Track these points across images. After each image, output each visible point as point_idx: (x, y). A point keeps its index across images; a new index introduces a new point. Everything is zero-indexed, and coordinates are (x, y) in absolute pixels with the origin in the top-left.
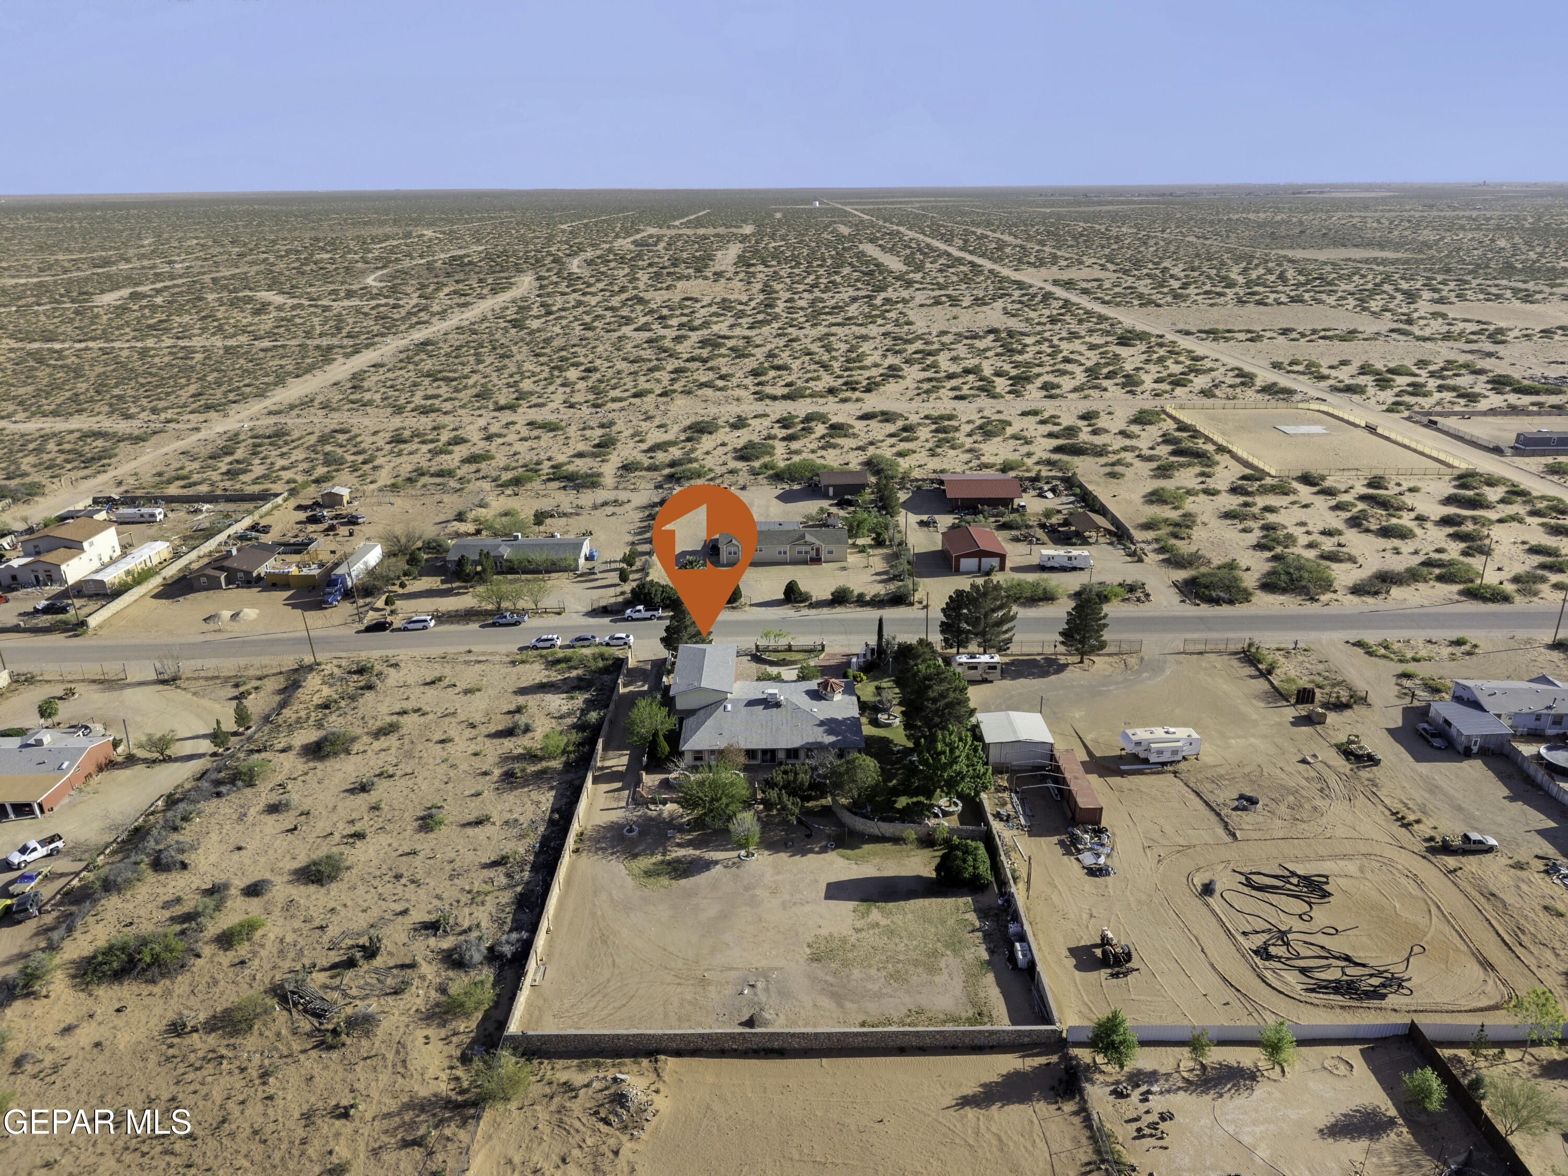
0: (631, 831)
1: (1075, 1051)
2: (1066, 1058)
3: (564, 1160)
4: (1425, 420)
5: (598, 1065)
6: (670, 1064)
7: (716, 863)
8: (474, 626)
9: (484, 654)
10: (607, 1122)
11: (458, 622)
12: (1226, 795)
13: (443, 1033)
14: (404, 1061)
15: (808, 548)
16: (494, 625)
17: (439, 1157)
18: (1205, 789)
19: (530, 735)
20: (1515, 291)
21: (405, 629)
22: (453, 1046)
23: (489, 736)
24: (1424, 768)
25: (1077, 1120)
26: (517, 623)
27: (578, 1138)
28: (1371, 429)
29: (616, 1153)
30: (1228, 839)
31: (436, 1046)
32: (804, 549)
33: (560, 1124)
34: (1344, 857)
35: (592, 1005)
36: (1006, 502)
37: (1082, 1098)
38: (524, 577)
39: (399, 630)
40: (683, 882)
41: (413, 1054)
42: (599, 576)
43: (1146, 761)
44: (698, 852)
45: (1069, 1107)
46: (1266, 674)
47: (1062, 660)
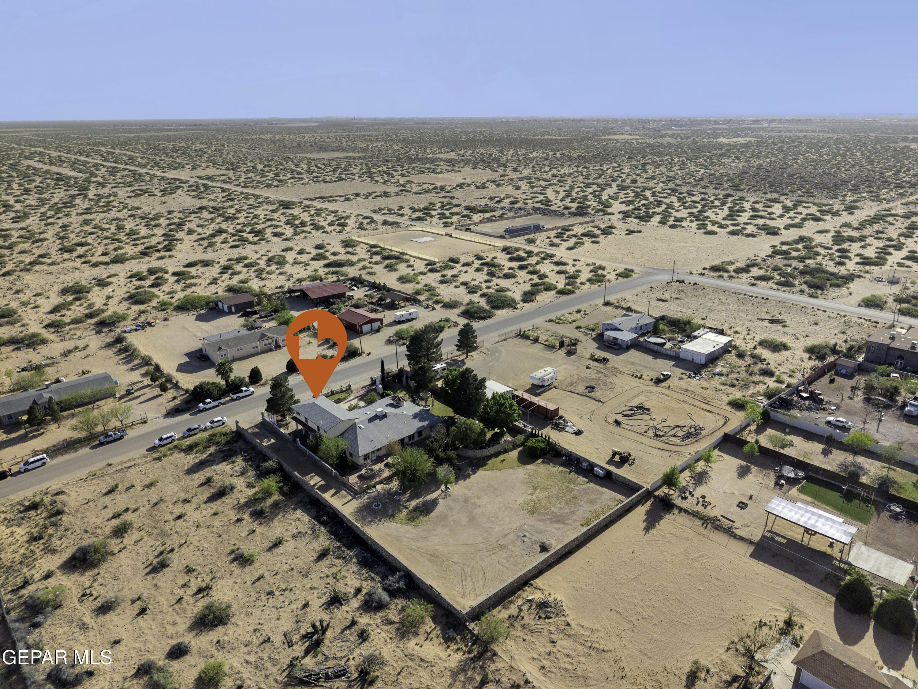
0: (377, 505)
1: (656, 493)
2: (656, 497)
3: (553, 642)
4: (464, 228)
5: (511, 602)
6: (538, 582)
7: (437, 499)
8: (85, 451)
9: (122, 463)
10: (549, 618)
11: (66, 452)
12: (581, 388)
13: (422, 637)
14: (422, 660)
15: (270, 341)
16: (102, 444)
17: (504, 679)
18: (572, 388)
19: (235, 490)
20: (428, 169)
21: (26, 471)
22: (435, 639)
23: (206, 502)
24: (621, 357)
25: (683, 514)
26: (121, 438)
27: (546, 631)
28: (450, 236)
29: (568, 625)
30: (601, 404)
31: (427, 645)
32: (268, 342)
33: (531, 631)
34: (638, 395)
35: (471, 583)
36: (343, 295)
37: (677, 506)
38: (77, 410)
39: (19, 473)
40: (432, 514)
41: (423, 655)
42: (136, 394)
43: (543, 386)
44: (421, 499)
45: (676, 511)
46: (536, 340)
47: (460, 359)
